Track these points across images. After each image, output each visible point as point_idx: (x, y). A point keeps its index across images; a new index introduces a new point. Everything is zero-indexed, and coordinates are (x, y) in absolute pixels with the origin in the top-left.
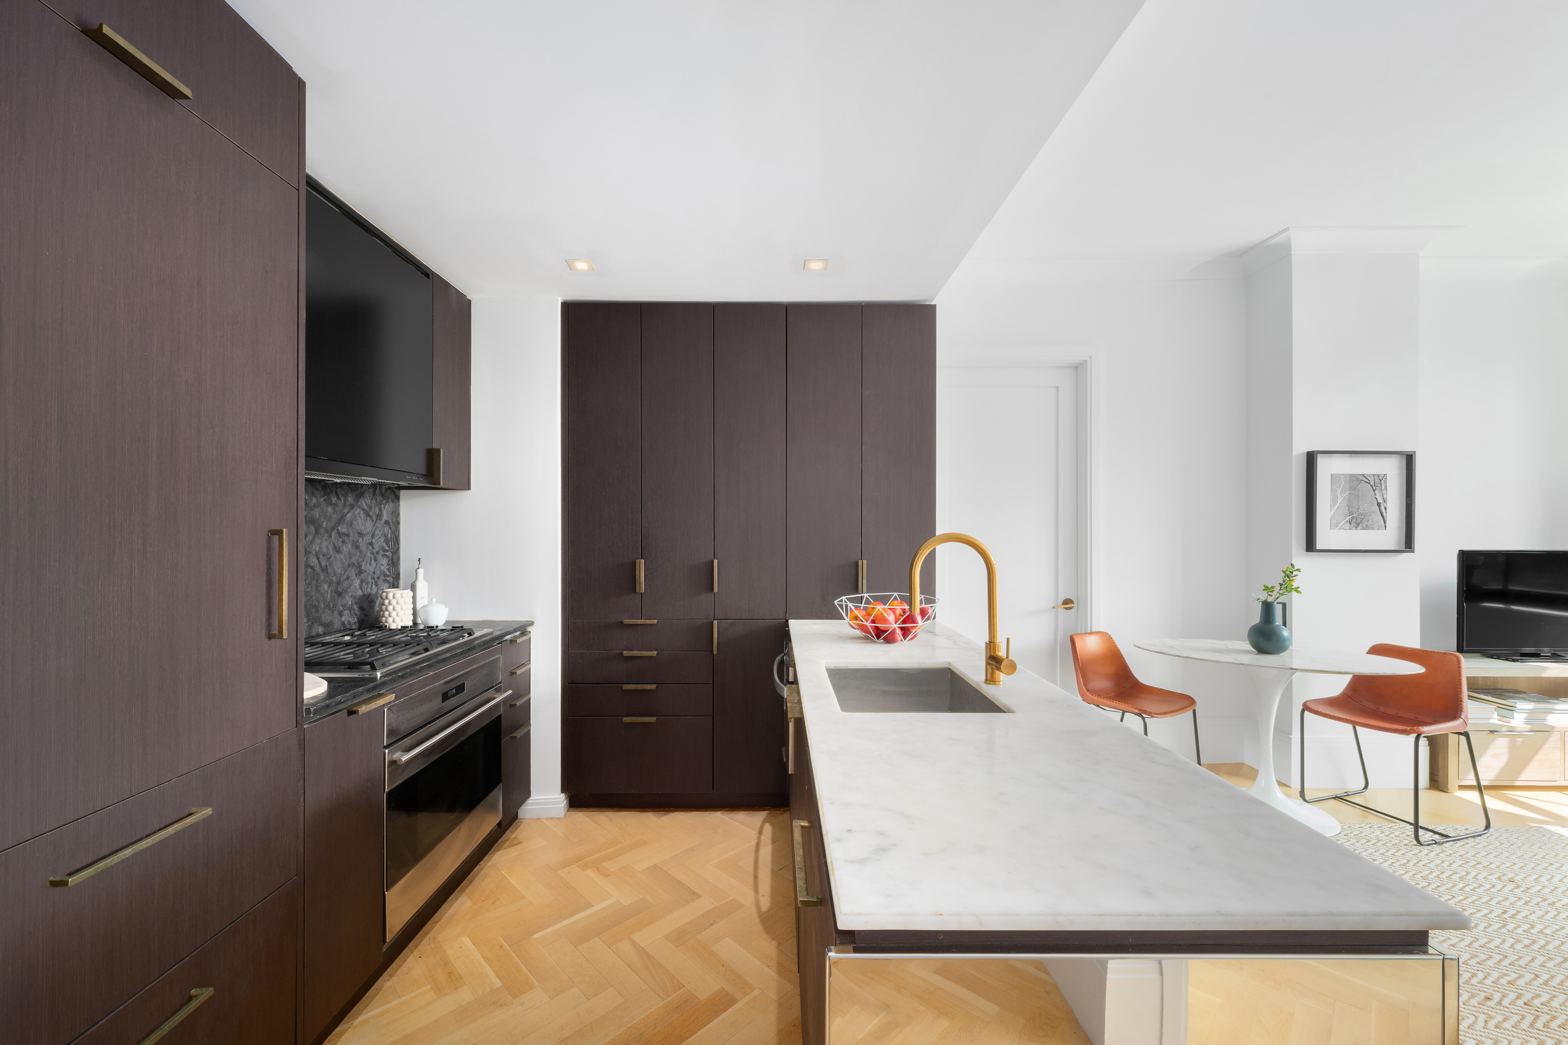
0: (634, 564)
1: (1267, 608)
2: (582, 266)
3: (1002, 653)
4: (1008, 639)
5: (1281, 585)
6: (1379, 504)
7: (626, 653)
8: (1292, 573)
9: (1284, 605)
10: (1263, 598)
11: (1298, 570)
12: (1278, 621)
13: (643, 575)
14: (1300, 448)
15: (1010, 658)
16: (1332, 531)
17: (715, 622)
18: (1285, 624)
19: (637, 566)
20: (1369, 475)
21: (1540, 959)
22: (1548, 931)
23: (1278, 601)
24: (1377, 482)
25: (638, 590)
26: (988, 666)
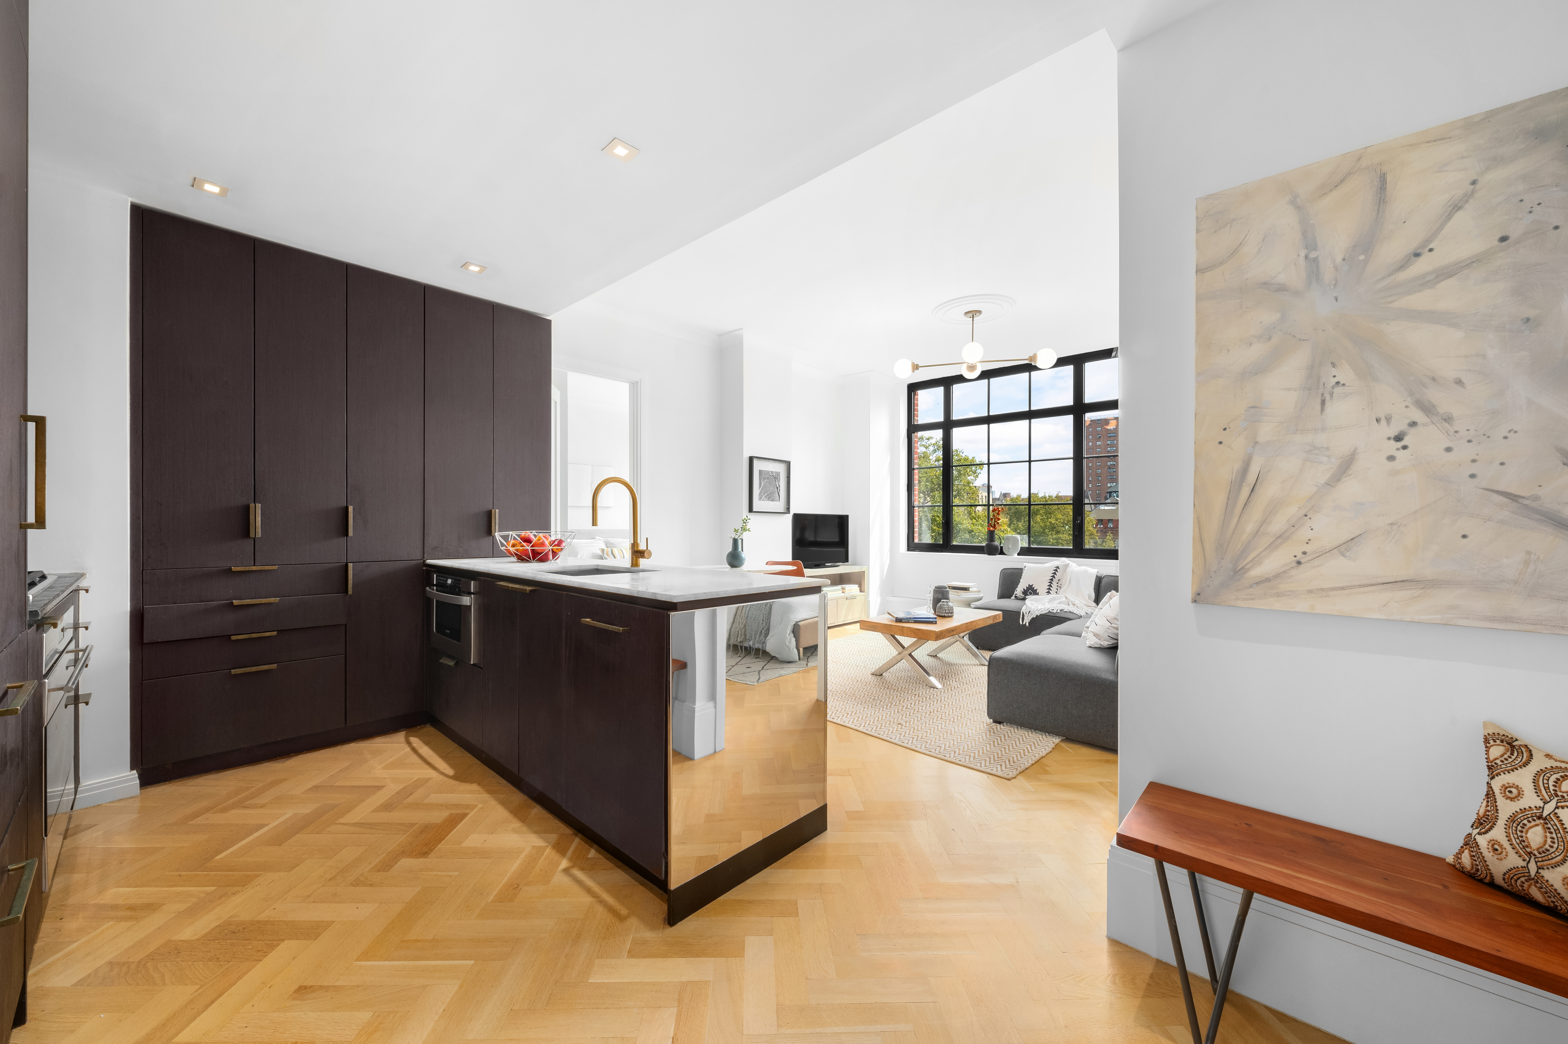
0: (247, 509)
1: (735, 541)
2: (211, 188)
3: (642, 547)
4: (647, 538)
5: (742, 528)
6: (777, 488)
7: (236, 602)
8: (746, 521)
9: (742, 540)
10: (733, 537)
11: (749, 519)
12: (740, 550)
13: (259, 519)
14: (746, 455)
15: (649, 549)
16: (761, 501)
17: (350, 565)
18: (742, 551)
19: (251, 510)
20: (774, 472)
21: (833, 678)
22: (835, 670)
23: (740, 538)
24: (776, 477)
25: (252, 535)
26: (634, 557)
